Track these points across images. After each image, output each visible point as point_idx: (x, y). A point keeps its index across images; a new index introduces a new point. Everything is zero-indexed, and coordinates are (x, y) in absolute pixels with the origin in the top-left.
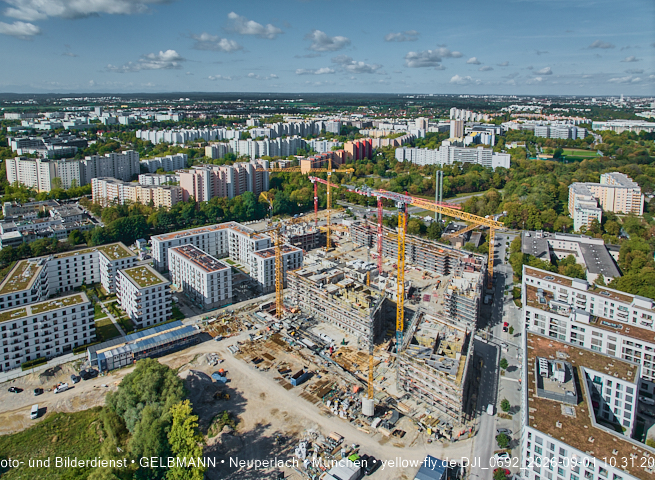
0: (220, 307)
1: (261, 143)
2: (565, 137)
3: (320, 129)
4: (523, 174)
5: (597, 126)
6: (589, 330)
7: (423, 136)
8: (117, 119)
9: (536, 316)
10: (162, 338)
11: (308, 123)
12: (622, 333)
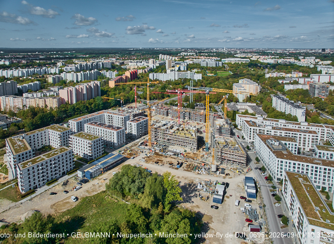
0: (121, 147)
1: (79, 74)
2: (214, 66)
3: (101, 66)
4: (208, 82)
5: (223, 61)
6: (273, 131)
7: (155, 67)
9: (254, 129)
10: (111, 160)
11: (89, 64)
12: (283, 130)
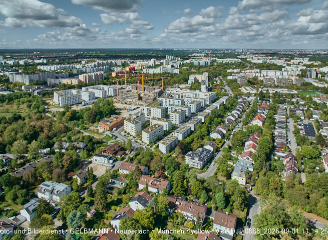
2: (203, 64)
3: (114, 64)
7: (153, 65)
8: (18, 62)
